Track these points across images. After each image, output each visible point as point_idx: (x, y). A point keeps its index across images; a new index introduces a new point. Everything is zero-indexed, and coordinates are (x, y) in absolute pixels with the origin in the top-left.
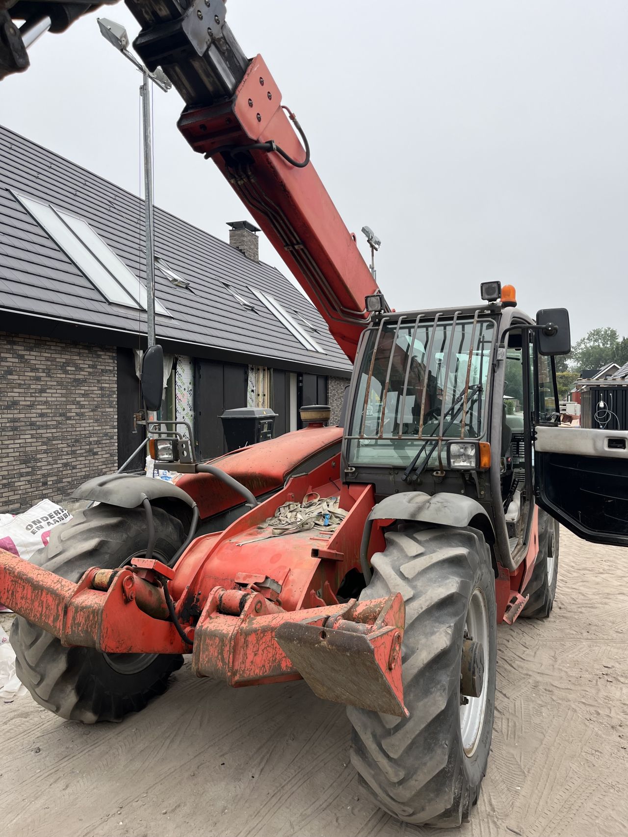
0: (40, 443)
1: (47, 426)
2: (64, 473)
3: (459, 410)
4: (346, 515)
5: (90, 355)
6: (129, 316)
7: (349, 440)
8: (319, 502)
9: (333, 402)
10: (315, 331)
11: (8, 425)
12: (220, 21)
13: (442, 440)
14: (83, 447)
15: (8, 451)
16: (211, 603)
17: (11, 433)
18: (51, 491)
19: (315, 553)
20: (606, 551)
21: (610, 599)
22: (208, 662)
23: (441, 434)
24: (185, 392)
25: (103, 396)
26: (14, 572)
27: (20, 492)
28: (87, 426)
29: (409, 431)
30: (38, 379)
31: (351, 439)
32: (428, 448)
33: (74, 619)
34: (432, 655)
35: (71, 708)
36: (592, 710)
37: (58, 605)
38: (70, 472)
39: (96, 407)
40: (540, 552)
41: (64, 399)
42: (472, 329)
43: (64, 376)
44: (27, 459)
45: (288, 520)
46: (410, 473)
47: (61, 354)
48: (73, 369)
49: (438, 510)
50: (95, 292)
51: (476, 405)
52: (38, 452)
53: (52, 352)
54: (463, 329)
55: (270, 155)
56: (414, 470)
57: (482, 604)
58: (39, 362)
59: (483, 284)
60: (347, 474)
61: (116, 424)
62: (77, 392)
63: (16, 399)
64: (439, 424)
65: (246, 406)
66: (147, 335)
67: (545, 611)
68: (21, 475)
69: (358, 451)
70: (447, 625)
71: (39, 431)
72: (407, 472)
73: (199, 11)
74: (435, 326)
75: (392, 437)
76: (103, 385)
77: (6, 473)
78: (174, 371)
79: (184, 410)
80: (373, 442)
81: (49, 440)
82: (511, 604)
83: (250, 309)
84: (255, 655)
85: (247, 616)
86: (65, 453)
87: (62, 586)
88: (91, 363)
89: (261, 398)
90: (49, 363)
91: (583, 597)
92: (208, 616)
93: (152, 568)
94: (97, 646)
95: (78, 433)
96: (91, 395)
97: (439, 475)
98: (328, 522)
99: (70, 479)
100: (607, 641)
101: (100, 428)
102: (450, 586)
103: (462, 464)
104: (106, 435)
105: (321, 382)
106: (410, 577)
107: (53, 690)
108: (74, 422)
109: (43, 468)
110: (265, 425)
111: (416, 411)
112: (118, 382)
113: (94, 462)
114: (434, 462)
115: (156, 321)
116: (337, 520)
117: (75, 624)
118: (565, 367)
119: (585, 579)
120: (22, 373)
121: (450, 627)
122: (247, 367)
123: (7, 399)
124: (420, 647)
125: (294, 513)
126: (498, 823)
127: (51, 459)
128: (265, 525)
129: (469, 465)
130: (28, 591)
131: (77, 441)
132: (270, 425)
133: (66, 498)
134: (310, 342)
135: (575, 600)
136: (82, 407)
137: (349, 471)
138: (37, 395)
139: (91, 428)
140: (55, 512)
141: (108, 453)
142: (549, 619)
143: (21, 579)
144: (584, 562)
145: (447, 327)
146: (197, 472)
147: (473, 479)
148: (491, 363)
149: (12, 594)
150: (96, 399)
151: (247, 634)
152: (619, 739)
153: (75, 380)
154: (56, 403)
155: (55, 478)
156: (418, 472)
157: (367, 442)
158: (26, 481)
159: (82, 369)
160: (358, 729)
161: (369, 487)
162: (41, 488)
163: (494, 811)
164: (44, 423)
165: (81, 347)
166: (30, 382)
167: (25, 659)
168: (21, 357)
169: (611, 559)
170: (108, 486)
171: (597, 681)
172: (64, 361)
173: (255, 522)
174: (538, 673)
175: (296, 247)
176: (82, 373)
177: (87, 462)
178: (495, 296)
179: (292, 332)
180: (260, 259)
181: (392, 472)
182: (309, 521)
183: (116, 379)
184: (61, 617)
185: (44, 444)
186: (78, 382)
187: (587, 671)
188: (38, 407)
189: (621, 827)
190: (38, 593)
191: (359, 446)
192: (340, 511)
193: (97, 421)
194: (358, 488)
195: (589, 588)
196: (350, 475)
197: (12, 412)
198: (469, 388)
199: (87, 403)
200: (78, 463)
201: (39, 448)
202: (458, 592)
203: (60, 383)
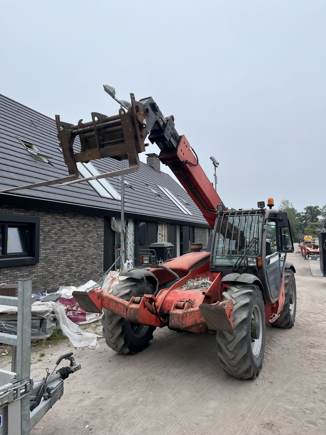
0: (74, 258)
1: (76, 251)
2: (82, 271)
3: (251, 246)
4: (212, 283)
5: (94, 220)
6: (109, 202)
7: (213, 257)
8: (201, 279)
9: (197, 238)
10: (188, 204)
11: (62, 250)
12: (173, 129)
13: (245, 257)
14: (90, 260)
15: (62, 262)
16: (174, 305)
17: (63, 254)
18: (77, 279)
19: (204, 293)
20: (322, 306)
21: (319, 323)
22: (174, 323)
23: (245, 254)
24: (131, 235)
25: (98, 237)
26: (109, 298)
27: (66, 280)
28: (91, 251)
29: (234, 253)
30: (74, 231)
31: (213, 256)
32: (241, 259)
33: (129, 312)
34: (242, 320)
35: (121, 347)
36: (303, 355)
37: (124, 308)
38: (84, 271)
39: (95, 242)
40: (285, 300)
41: (83, 239)
42: (255, 217)
43: (83, 229)
44: (69, 265)
45: (191, 285)
46: (234, 268)
47: (82, 220)
48: (87, 226)
49: (243, 278)
50: (95, 192)
51: (257, 244)
52: (72, 262)
53: (79, 219)
54: (252, 218)
55: (187, 164)
56: (236, 267)
57: (259, 311)
58: (74, 224)
59: (258, 202)
60: (212, 268)
61: (103, 250)
62: (88, 236)
63: (65, 239)
64: (244, 251)
65: (157, 242)
66: (121, 211)
67: (289, 325)
68: (66, 272)
69: (216, 260)
70: (246, 312)
71: (73, 253)
72: (233, 267)
73: (168, 128)
74: (242, 216)
75: (227, 255)
76: (99, 233)
77: (61, 271)
78: (126, 226)
79: (130, 243)
80: (221, 257)
81: (77, 257)
82: (273, 317)
83: (158, 195)
84: (189, 319)
85: (186, 309)
86: (83, 263)
87: (124, 302)
88: (94, 223)
89: (163, 237)
90: (78, 224)
91: (307, 322)
92: (173, 309)
93: (151, 297)
94: (138, 320)
95: (88, 254)
96: (93, 237)
97: (244, 268)
98: (206, 286)
99: (84, 274)
100: (313, 336)
101: (96, 252)
102: (247, 300)
103: (252, 264)
104: (99, 255)
105: (191, 229)
106: (235, 298)
107: (116, 340)
108: (87, 249)
109: (74, 269)
110: (169, 250)
111: (236, 246)
112: (104, 231)
113: (94, 267)
114: (242, 264)
115: (124, 205)
116: (209, 285)
117: (130, 314)
118: (317, 219)
119: (310, 316)
120: (68, 228)
121: (247, 312)
122: (157, 223)
123: (62, 239)
124: (238, 318)
125: (193, 283)
126: (265, 380)
127: (77, 265)
128: (183, 287)
129: (254, 265)
130: (114, 304)
131: (88, 257)
132: (171, 250)
133: (83, 283)
134: (185, 210)
135: (304, 323)
136: (90, 242)
137: (213, 267)
138: (73, 237)
139: (93, 252)
140: (95, 285)
141: (100, 263)
142: (292, 329)
143: (111, 300)
144: (311, 310)
145: (247, 217)
146: (158, 268)
147: (256, 270)
148: (261, 230)
149: (109, 305)
150: (95, 239)
151: (186, 313)
152: (311, 363)
153: (88, 231)
154: (80, 241)
155: (78, 274)
156: (237, 267)
157: (219, 257)
158: (68, 275)
159: (90, 226)
160: (220, 343)
161: (220, 273)
162: (73, 278)
163: (264, 377)
164: (75, 250)
165: (90, 216)
166: (71, 232)
167: (108, 329)
168: (68, 221)
169: (323, 309)
170: (131, 272)
171: (306, 347)
172: (83, 222)
173: (180, 286)
174: (285, 345)
175: (193, 190)
176: (90, 228)
177: (91, 267)
178: (263, 206)
179: (177, 205)
180: (161, 170)
181: (228, 267)
182: (199, 285)
183: (103, 230)
184: (125, 312)
185: (75, 259)
186: (89, 232)
187: (303, 344)
188: (73, 243)
189: (306, 383)
190: (117, 304)
191: (216, 259)
192: (210, 282)
193: (95, 248)
194: (216, 274)
195: (311, 319)
196: (213, 269)
197: (64, 245)
198: (254, 238)
199: (92, 241)
200: (88, 267)
201: (73, 260)
202: (249, 302)
203: (82, 233)
